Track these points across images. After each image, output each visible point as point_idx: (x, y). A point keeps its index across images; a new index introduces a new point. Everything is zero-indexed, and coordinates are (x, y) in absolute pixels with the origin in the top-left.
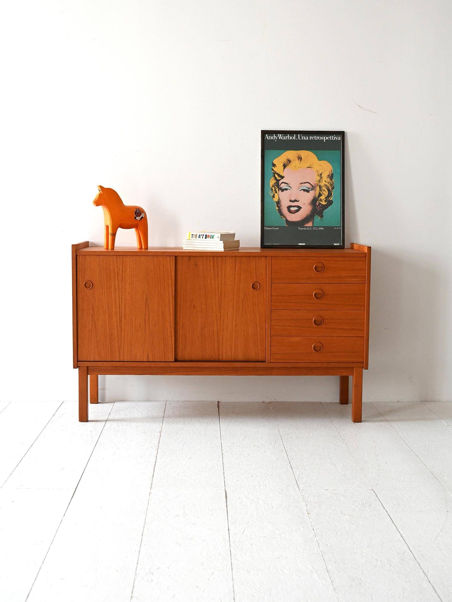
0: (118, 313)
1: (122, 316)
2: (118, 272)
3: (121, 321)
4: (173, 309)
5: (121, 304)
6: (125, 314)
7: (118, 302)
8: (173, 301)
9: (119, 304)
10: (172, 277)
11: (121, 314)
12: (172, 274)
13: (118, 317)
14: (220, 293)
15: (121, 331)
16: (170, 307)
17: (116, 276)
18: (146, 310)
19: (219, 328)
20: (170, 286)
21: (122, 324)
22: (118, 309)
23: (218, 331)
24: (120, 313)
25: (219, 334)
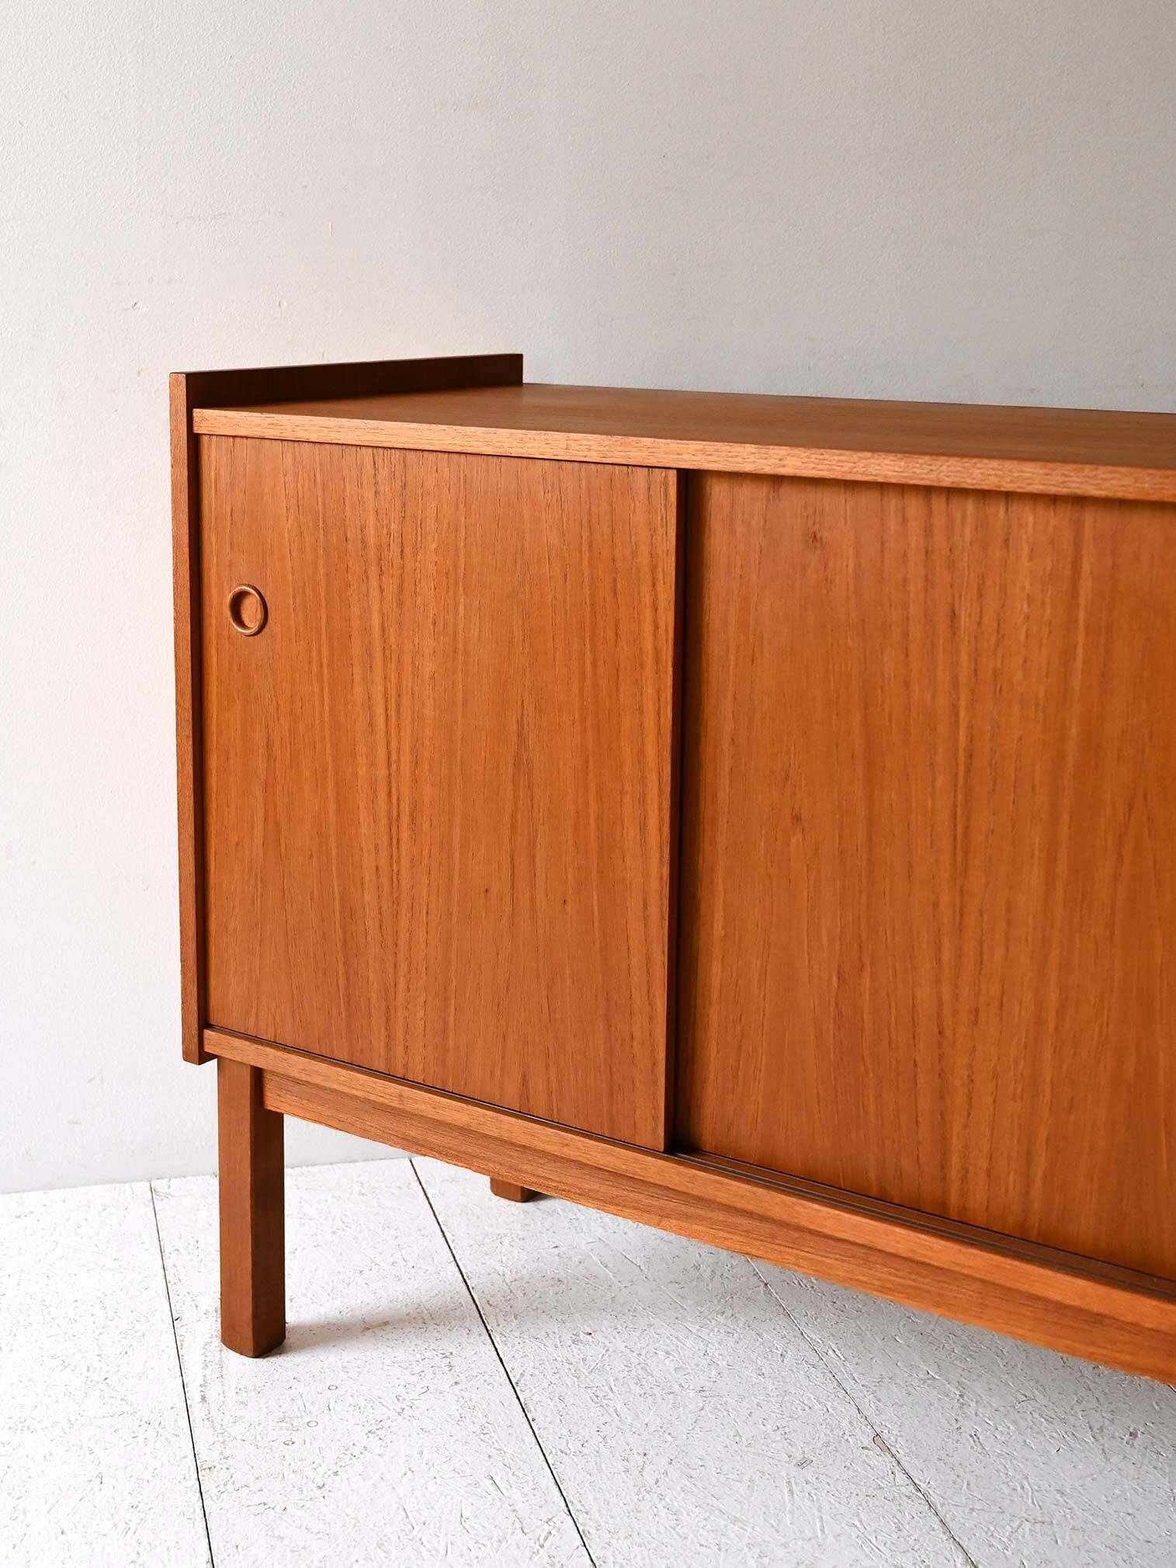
0: (382, 796)
1: (398, 816)
2: (379, 548)
3: (394, 842)
4: (661, 820)
5: (394, 745)
6: (414, 808)
7: (380, 734)
8: (660, 768)
9: (388, 743)
10: (661, 611)
11: (394, 801)
12: (660, 587)
13: (384, 822)
14: (961, 751)
15: (397, 902)
16: (643, 798)
17: (373, 570)
18: (516, 798)
19: (946, 995)
20: (649, 661)
21: (398, 862)
22: (382, 772)
23: (939, 1015)
24: (390, 792)
25: (948, 1033)
